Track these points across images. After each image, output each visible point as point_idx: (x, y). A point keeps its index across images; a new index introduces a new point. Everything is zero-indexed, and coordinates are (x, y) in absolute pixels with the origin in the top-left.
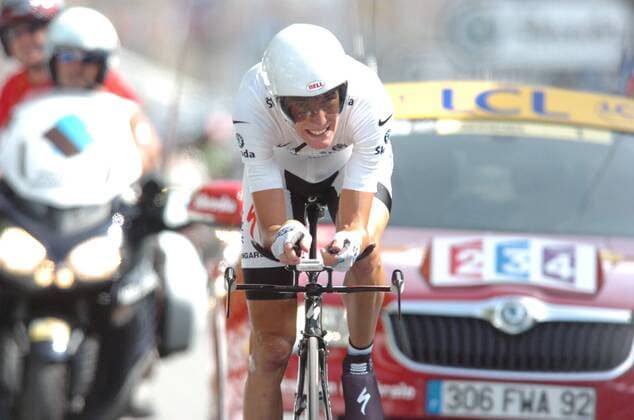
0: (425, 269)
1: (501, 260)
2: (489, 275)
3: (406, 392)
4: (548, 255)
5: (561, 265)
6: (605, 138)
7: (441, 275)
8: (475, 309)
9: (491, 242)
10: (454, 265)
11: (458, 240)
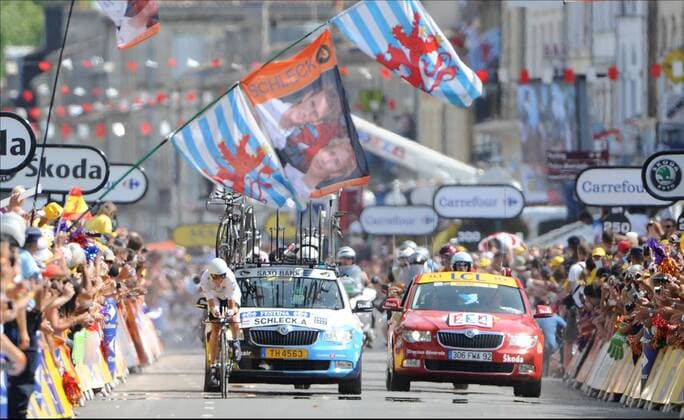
0: (447, 322)
1: (468, 318)
2: (464, 323)
3: (443, 353)
4: (480, 318)
5: (483, 320)
6: (496, 287)
7: (451, 323)
8: (461, 332)
9: (465, 314)
10: (455, 320)
11: (456, 314)
